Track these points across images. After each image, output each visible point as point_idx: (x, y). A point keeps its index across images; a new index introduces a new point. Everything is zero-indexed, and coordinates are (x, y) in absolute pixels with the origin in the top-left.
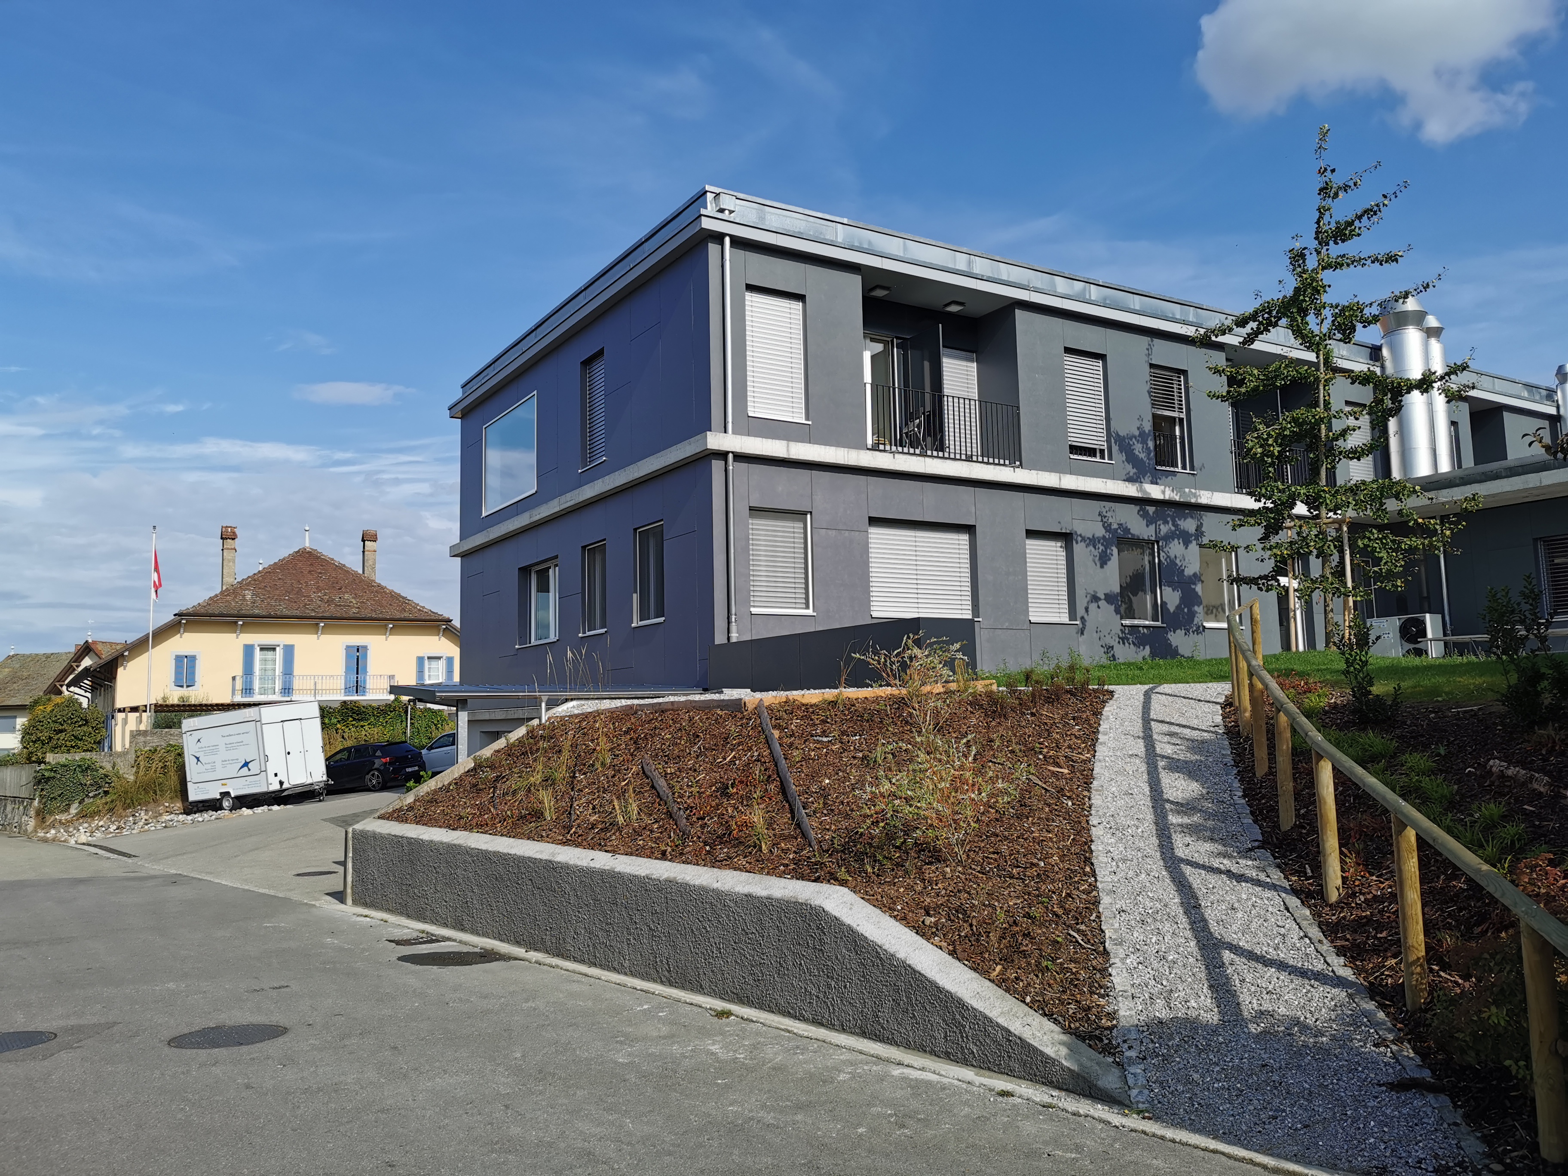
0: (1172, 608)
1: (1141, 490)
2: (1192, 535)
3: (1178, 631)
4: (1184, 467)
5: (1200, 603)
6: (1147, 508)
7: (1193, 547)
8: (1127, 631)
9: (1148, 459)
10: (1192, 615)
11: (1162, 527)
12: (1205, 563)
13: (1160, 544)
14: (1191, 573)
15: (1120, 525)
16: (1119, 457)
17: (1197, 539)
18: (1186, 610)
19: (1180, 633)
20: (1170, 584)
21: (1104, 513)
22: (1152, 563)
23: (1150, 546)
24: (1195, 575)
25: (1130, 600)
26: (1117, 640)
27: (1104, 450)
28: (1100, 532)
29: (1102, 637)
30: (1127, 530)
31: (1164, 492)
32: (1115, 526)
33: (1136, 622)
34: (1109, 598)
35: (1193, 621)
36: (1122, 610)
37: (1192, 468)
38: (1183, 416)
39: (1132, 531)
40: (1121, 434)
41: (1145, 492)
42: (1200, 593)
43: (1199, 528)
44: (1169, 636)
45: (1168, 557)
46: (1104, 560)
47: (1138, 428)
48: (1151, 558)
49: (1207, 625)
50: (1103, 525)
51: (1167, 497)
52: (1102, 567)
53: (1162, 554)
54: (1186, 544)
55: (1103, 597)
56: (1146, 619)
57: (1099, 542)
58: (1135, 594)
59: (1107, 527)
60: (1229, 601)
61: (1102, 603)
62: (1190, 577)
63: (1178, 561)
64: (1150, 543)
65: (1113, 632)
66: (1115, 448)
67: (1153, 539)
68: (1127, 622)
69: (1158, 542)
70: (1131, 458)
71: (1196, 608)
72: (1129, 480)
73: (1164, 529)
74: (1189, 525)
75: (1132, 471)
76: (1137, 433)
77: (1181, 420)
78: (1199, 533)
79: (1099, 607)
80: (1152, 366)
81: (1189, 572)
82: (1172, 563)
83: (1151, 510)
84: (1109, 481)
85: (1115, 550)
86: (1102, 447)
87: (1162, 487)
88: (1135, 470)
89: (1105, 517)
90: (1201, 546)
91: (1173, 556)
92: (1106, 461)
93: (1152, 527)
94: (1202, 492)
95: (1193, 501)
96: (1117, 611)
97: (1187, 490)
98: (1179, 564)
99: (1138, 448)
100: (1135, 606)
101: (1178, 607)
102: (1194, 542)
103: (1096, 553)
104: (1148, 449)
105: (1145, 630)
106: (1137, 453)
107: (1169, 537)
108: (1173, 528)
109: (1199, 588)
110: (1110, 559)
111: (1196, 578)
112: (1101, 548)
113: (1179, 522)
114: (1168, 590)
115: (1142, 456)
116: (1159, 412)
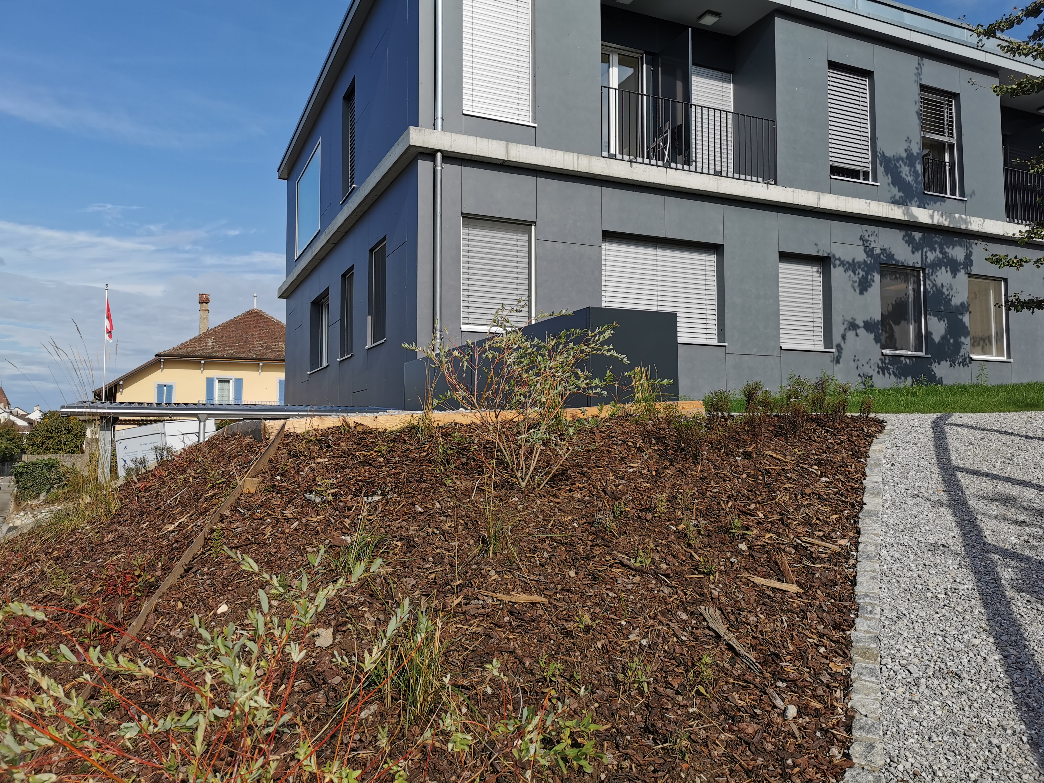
0: (937, 338)
1: (907, 213)
2: (960, 264)
3: (943, 363)
4: (953, 193)
5: (967, 334)
6: (914, 233)
7: (962, 275)
8: (887, 361)
9: (916, 182)
10: (958, 346)
11: (929, 254)
12: (973, 294)
13: (927, 271)
14: (958, 303)
15: (883, 250)
16: (884, 180)
17: (965, 268)
18: (952, 341)
19: (945, 364)
20: (936, 313)
21: (866, 237)
22: (917, 291)
23: (915, 274)
24: (962, 304)
25: (891, 329)
26: (877, 369)
27: (868, 172)
28: (861, 256)
29: (860, 365)
30: (891, 256)
31: (932, 217)
32: (878, 251)
33: (898, 352)
34: (869, 326)
35: (959, 352)
36: (883, 338)
37: (962, 194)
38: (954, 141)
39: (895, 257)
40: (888, 154)
41: (913, 215)
42: (967, 324)
43: (968, 257)
44: (933, 367)
45: (935, 285)
46: (864, 286)
47: (906, 150)
48: (915, 286)
49: (974, 357)
50: (865, 250)
51: (935, 222)
52: (861, 293)
53: (928, 282)
54: (954, 272)
55: (861, 324)
56: (909, 350)
57: (859, 267)
58: (897, 323)
59: (869, 252)
60: (997, 334)
61: (861, 331)
62: (957, 307)
63: (945, 290)
64: (915, 270)
65: (872, 362)
66: (881, 170)
67: (919, 266)
68: (888, 352)
69: (924, 270)
70: (897, 181)
71: (963, 339)
72: (895, 202)
73: (931, 256)
74: (958, 253)
75: (899, 195)
76: (904, 155)
77: (951, 146)
78: (968, 261)
79: (857, 335)
80: (923, 88)
81: (956, 301)
82: (939, 291)
83: (918, 235)
84: (873, 203)
85: (877, 277)
86: (866, 169)
87: (931, 212)
88: (901, 194)
89: (867, 241)
90: (970, 275)
91: (939, 285)
92: (870, 182)
93: (918, 255)
94: (973, 219)
95: (963, 227)
96: (877, 340)
97: (957, 216)
98: (946, 293)
99: (905, 170)
100: (897, 335)
101: (943, 338)
102: (963, 271)
103: (856, 278)
104: (916, 172)
105: (908, 361)
106: (904, 176)
107: (936, 265)
108: (941, 256)
109: (966, 319)
110: (870, 286)
111: (964, 308)
112: (862, 273)
113: (947, 250)
114: (933, 320)
115: (910, 179)
116: (928, 136)
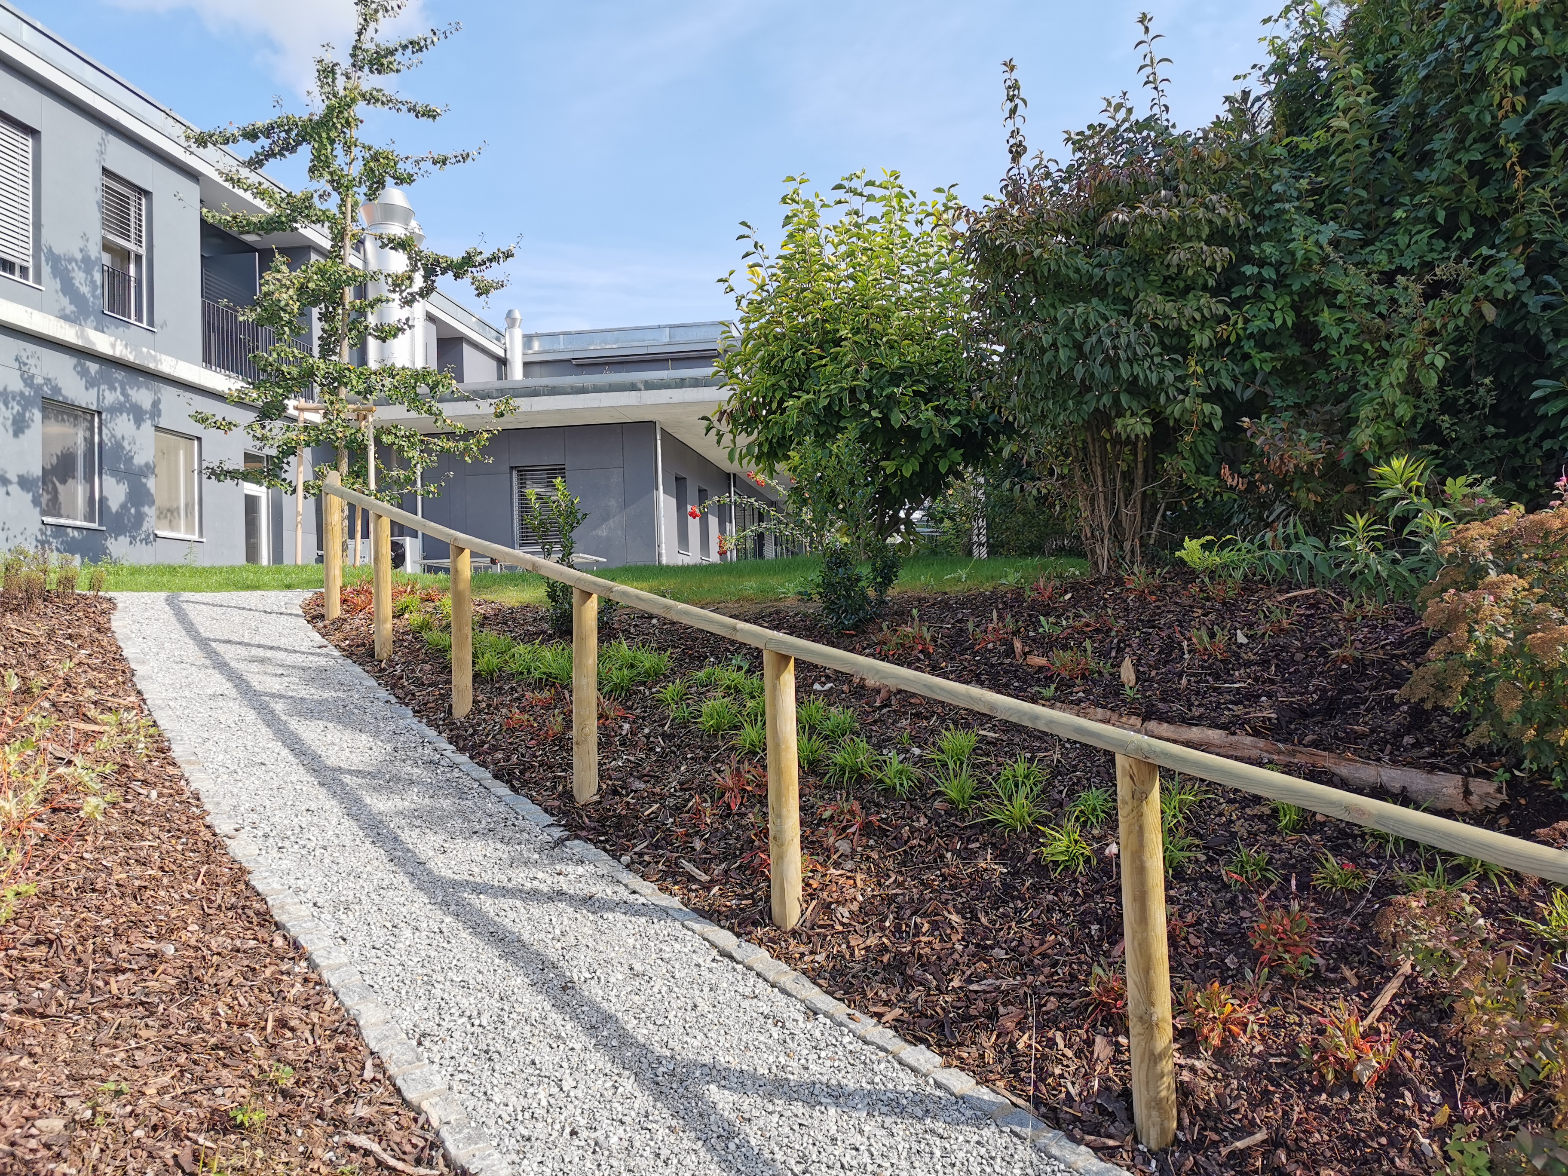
0: (114, 505)
1: (82, 335)
2: (146, 412)
3: (121, 538)
4: (139, 319)
5: (152, 503)
6: (88, 363)
7: (147, 426)
8: (49, 532)
9: (93, 296)
10: (140, 518)
11: (107, 393)
12: (163, 452)
13: (104, 416)
14: (142, 463)
15: (48, 381)
16: (50, 284)
17: (152, 418)
18: (133, 511)
19: (124, 540)
20: (115, 473)
21: (24, 359)
22: (89, 441)
23: (88, 417)
24: (147, 465)
25: (55, 489)
26: (34, 543)
27: (27, 269)
28: (16, 385)
29: (11, 536)
30: (57, 390)
31: (113, 346)
32: (39, 380)
33: (63, 521)
34: (24, 483)
35: (141, 525)
36: (44, 500)
37: (151, 322)
38: (142, 251)
39: (64, 392)
40: (56, 251)
41: (87, 339)
42: (153, 491)
43: (156, 404)
44: (108, 544)
45: (113, 436)
46: (19, 426)
47: (81, 250)
48: (88, 434)
49: (160, 533)
50: (22, 376)
51: (118, 354)
52: (16, 435)
53: (105, 431)
54: (138, 421)
55: (15, 479)
56: (75, 519)
57: (14, 399)
58: (64, 482)
59: (28, 380)
60: (187, 505)
61: (14, 489)
62: (140, 468)
63: (125, 444)
64: (89, 414)
65: (28, 533)
66: (46, 270)
67: (94, 407)
68: (48, 520)
69: (100, 413)
70: (68, 288)
71: (146, 509)
72: (65, 318)
73: (111, 397)
74: (143, 396)
75: (70, 309)
76: (79, 256)
77: (138, 257)
78: (156, 410)
79: (8, 493)
80: (106, 171)
81: (139, 460)
82: (118, 446)
83: (93, 367)
84: (36, 313)
85: (37, 415)
86: (25, 264)
87: (112, 339)
88: (73, 308)
89: (25, 364)
90: (158, 428)
91: (119, 437)
92: (31, 283)
93: (93, 392)
94: (164, 357)
95: (152, 366)
96: (36, 502)
97: (145, 350)
98: (128, 448)
99: (79, 277)
100: (61, 498)
101: (123, 506)
102: (149, 422)
103: (9, 414)
104: (93, 282)
105: (76, 533)
106: (77, 284)
107: (116, 409)
108: (122, 399)
109: (151, 483)
110: (28, 427)
111: (149, 469)
112: (17, 408)
113: (130, 392)
114: (109, 482)
115: (85, 290)
116: (111, 237)
